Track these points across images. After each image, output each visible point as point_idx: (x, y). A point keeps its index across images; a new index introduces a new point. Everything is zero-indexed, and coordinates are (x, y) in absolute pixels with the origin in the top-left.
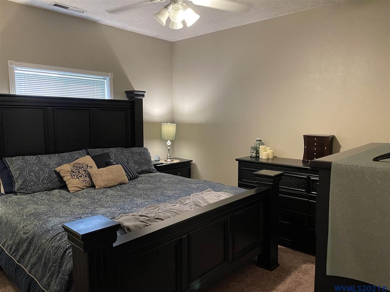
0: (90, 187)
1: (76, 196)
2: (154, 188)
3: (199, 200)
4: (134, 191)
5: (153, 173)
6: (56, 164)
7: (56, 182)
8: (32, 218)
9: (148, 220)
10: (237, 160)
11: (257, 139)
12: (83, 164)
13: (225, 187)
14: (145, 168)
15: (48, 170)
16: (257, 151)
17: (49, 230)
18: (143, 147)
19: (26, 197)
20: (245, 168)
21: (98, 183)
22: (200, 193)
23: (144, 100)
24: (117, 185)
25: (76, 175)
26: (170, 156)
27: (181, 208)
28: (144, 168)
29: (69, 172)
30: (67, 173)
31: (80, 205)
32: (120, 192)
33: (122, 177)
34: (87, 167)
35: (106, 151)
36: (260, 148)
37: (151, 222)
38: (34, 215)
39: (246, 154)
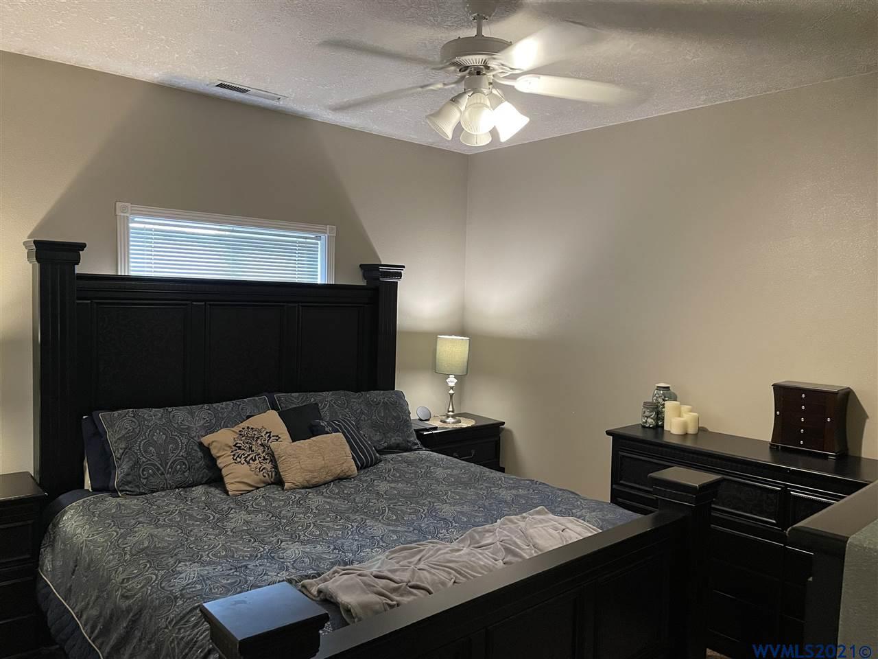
0: (273, 483)
1: (241, 505)
2: (414, 493)
3: (514, 539)
4: (368, 500)
5: (412, 453)
6: (203, 427)
7: (200, 467)
8: (141, 562)
9: (395, 590)
10: (608, 433)
11: (659, 385)
12: (260, 431)
13: (579, 503)
14: (395, 439)
15: (185, 441)
16: (658, 413)
17: (176, 598)
18: (394, 389)
19: (134, 503)
20: (629, 455)
21: (292, 475)
22: (518, 517)
23: (401, 284)
24: (332, 481)
25: (244, 454)
26: (453, 412)
27: (473, 559)
28: (393, 439)
29: (230, 447)
30: (226, 450)
31: (247, 531)
32: (336, 501)
33: (343, 463)
34: (269, 437)
35: (313, 398)
36: (665, 405)
37: (401, 595)
38: (147, 555)
39: (632, 418)
